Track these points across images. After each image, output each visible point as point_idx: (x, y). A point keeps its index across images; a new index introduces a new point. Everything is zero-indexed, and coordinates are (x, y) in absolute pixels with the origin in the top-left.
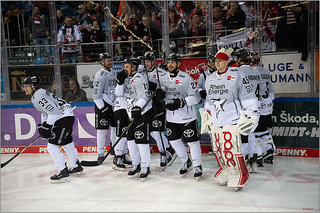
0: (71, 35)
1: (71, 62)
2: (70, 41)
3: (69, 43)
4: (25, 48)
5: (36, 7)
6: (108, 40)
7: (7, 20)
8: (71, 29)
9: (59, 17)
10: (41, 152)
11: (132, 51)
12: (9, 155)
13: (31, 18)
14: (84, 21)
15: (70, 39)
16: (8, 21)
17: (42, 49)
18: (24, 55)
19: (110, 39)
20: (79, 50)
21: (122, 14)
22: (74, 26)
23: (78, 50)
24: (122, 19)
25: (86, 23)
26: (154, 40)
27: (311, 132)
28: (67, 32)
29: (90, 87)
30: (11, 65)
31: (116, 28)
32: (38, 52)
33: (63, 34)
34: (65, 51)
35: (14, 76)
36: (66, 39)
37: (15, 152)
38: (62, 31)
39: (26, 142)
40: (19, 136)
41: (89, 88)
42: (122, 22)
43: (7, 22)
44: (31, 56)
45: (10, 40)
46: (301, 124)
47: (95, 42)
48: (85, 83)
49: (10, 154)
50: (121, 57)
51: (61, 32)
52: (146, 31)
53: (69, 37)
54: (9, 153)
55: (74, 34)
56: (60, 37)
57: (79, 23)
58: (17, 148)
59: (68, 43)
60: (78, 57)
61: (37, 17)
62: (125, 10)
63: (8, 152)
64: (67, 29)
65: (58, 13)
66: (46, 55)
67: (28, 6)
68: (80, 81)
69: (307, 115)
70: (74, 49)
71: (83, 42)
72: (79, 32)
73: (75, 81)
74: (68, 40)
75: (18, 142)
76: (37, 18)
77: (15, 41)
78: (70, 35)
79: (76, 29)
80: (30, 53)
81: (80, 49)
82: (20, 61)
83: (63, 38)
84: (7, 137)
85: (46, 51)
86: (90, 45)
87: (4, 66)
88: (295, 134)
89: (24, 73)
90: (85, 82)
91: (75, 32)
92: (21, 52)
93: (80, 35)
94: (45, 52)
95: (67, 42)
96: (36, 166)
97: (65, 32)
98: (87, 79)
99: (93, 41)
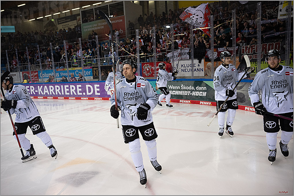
27: (192, 93)
35: (94, 70)
40: (88, 94)
46: (189, 90)
69: (191, 86)
88: (187, 94)
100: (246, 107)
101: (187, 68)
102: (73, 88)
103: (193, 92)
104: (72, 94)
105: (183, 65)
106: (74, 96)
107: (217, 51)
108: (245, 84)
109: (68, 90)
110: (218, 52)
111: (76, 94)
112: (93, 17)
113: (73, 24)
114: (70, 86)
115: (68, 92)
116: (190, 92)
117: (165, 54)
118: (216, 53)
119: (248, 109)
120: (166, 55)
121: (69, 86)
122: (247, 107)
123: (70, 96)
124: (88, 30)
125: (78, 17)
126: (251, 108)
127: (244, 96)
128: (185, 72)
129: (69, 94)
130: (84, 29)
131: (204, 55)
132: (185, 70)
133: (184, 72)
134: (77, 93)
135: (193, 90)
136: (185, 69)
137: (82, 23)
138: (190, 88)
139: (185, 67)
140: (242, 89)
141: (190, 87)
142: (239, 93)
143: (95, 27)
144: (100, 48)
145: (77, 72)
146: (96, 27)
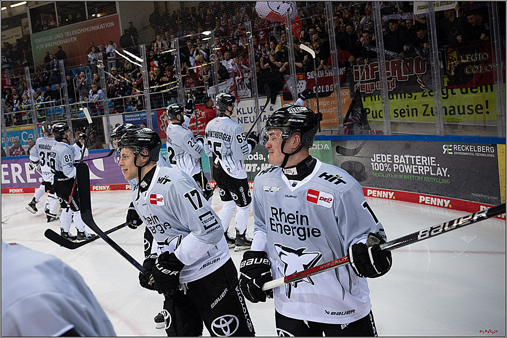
27: (260, 167)
46: (253, 162)
69: (257, 153)
100: (368, 191)
101: (248, 115)
102: (16, 169)
103: (263, 165)
104: (15, 181)
105: (241, 111)
106: (19, 185)
107: (305, 78)
108: (363, 144)
109: (7, 173)
110: (307, 80)
111: (24, 182)
112: (55, 20)
113: (14, 34)
114: (11, 164)
115: (6, 178)
116: (256, 165)
117: (203, 89)
118: (304, 81)
119: (374, 193)
120: (204, 92)
121: (9, 165)
122: (371, 191)
123: (12, 185)
124: (44, 46)
125: (23, 21)
126: (378, 191)
127: (363, 168)
128: (245, 123)
129: (8, 182)
130: (37, 44)
131: (281, 88)
132: (245, 120)
133: (242, 123)
134: (25, 179)
135: (262, 162)
136: (244, 118)
137: (31, 32)
138: (256, 157)
139: (244, 113)
140: (358, 154)
141: (255, 155)
142: (353, 161)
143: (58, 39)
144: (70, 82)
145: (25, 133)
146: (61, 39)
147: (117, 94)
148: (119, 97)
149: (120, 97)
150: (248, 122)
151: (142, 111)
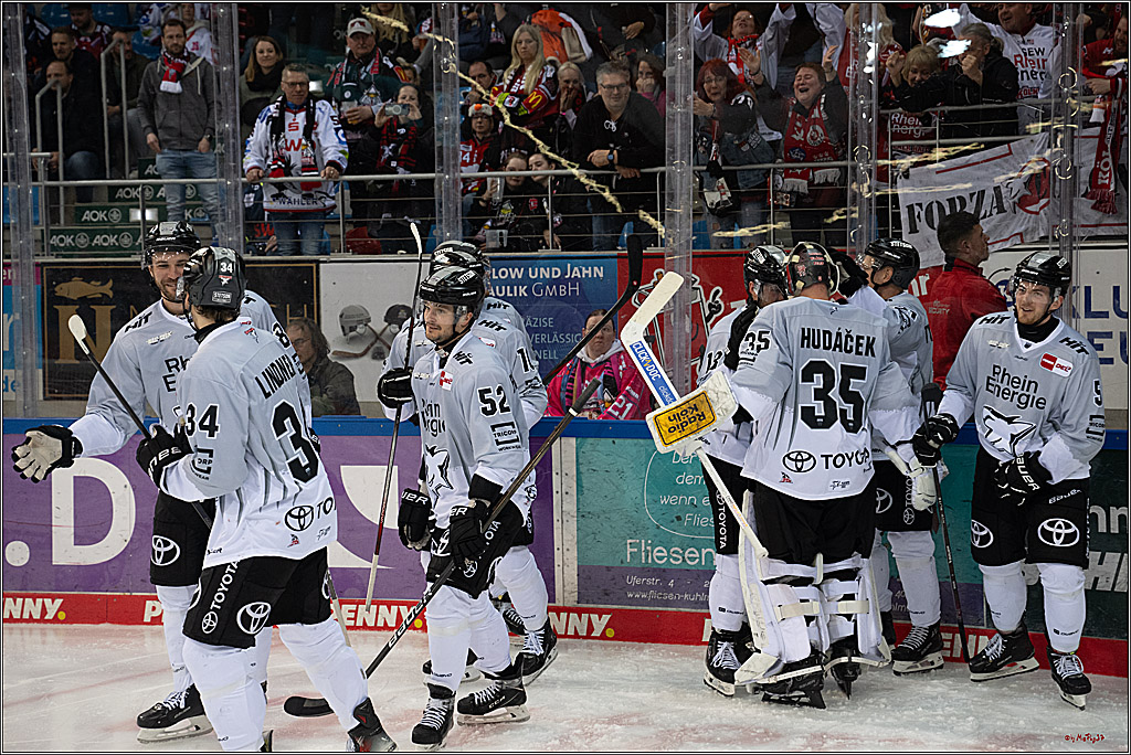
0: (304, 141)
1: (298, 250)
2: (300, 165)
3: (292, 172)
4: (123, 187)
5: (170, 25)
6: (441, 163)
7: (56, 75)
8: (303, 114)
9: (267, 68)
10: (152, 618)
11: (547, 211)
12: (22, 629)
13: (151, 68)
14: (369, 87)
15: (296, 158)
16: (60, 78)
17: (189, 192)
18: (116, 216)
19: (452, 163)
20: (333, 202)
21: (514, 60)
22: (318, 104)
23: (329, 203)
24: (512, 83)
25: (376, 94)
26: (639, 169)
28: (287, 130)
29: (370, 353)
30: (57, 256)
31: (488, 117)
32: (172, 206)
33: (271, 136)
34: (277, 205)
36: (281, 158)
37: (46, 618)
38: (267, 124)
39: (92, 574)
40: (66, 551)
41: (367, 359)
42: (512, 94)
43: (57, 82)
44: (138, 223)
45: (67, 156)
47: (401, 170)
48: (352, 338)
49: (24, 624)
50: (501, 234)
51: (261, 129)
52: (610, 130)
53: (296, 149)
54: (21, 620)
55: (313, 137)
56: (260, 148)
57: (347, 95)
58: (53, 598)
59: (289, 174)
60: (328, 230)
61: (175, 66)
62: (529, 45)
63: (16, 616)
64: (289, 118)
65: (262, 52)
66: (203, 217)
67: (146, 21)
68: (331, 329)
70: (311, 196)
71: (348, 172)
72: (337, 130)
73: (311, 329)
74: (289, 161)
75: (61, 576)
76: (172, 71)
77: (85, 158)
78: (300, 140)
79: (326, 116)
80: (138, 207)
81: (337, 201)
82: (98, 240)
83: (270, 153)
84: (18, 554)
85: (205, 201)
86: (377, 182)
87: (18, 260)
89: (107, 289)
90: (353, 333)
91: (320, 129)
92: (109, 204)
93: (340, 141)
94: (201, 206)
95: (287, 170)
96: (120, 680)
97: (277, 127)
98: (360, 322)
99: (394, 164)
139: (1089, 314)
147: (390, 159)
148: (394, 171)
149: (402, 175)
150: (1110, 361)
151: (542, 253)
